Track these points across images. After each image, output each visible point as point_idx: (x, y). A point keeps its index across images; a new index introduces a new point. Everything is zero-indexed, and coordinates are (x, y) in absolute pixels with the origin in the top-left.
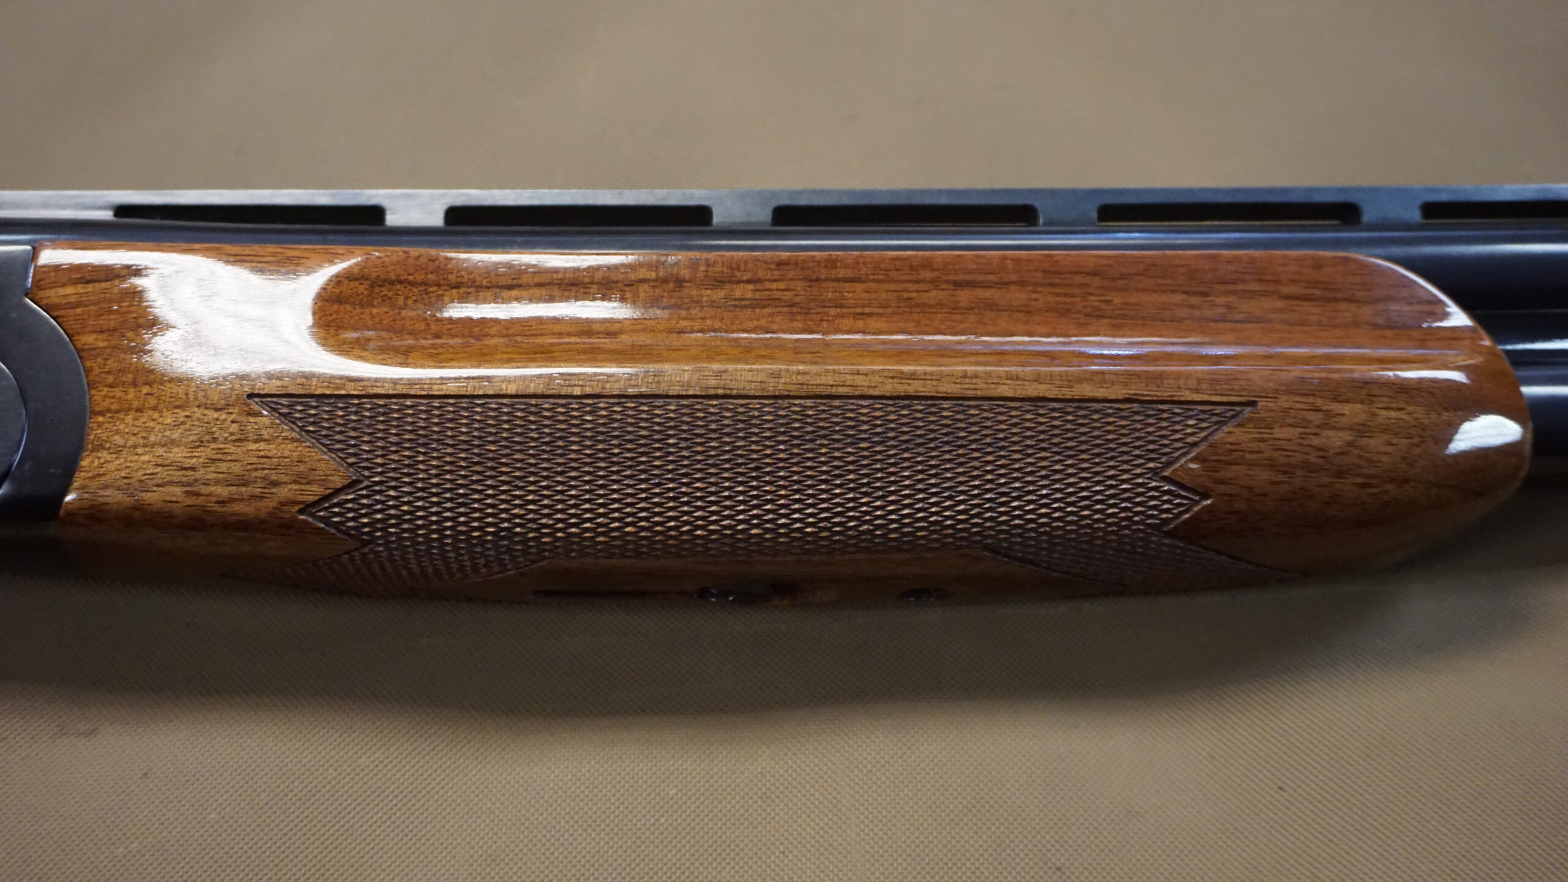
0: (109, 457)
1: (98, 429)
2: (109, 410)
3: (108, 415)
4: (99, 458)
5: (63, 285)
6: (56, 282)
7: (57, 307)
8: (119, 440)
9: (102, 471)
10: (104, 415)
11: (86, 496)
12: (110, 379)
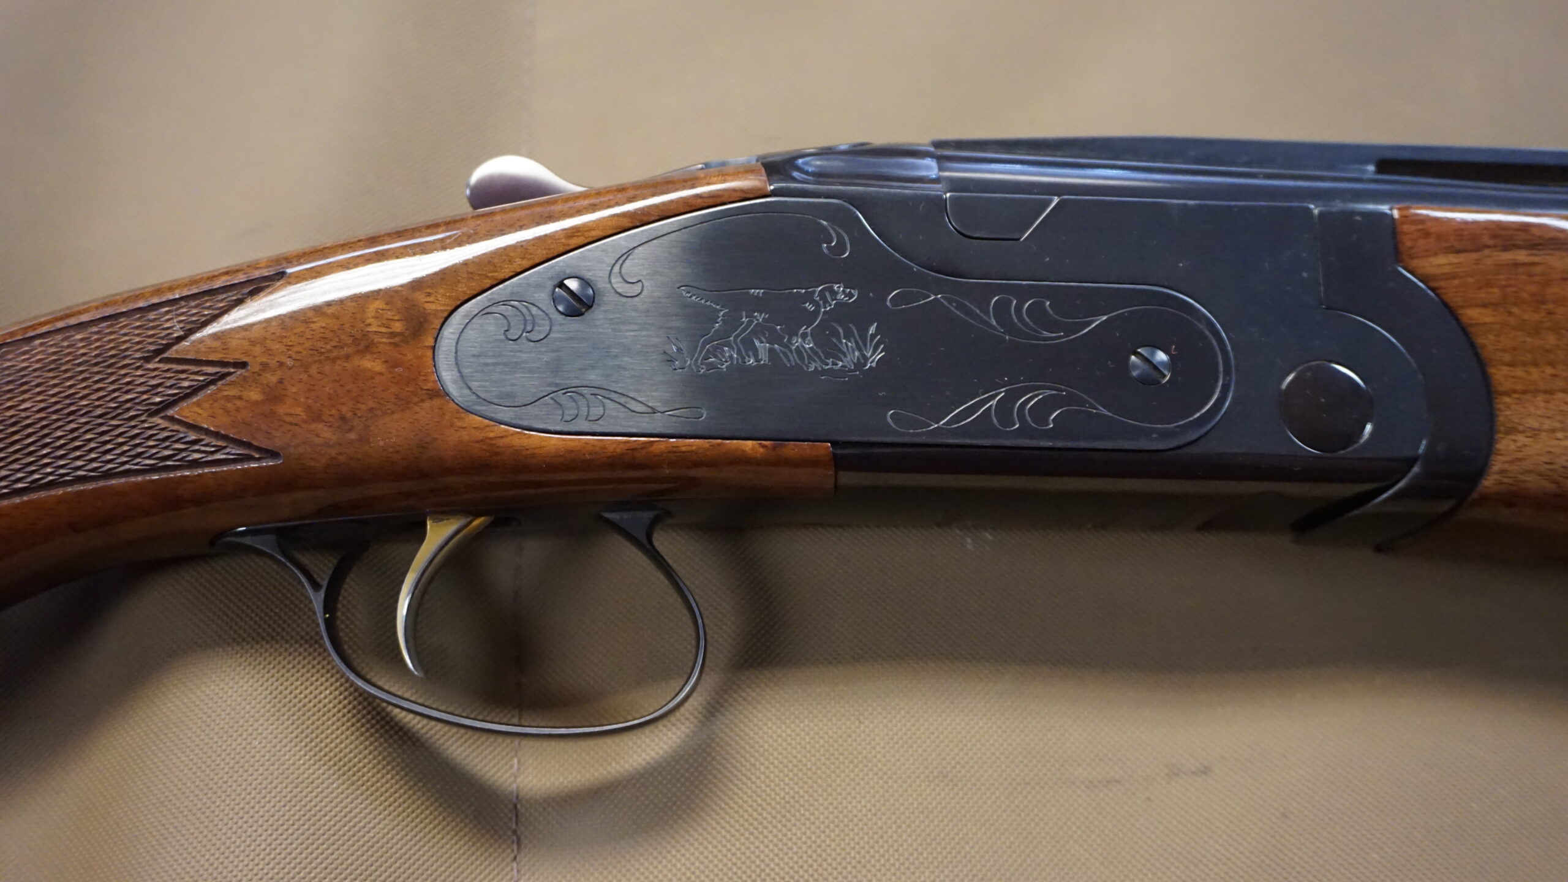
0: (1527, 441)
1: (1508, 410)
2: (1515, 392)
3: (1516, 396)
4: (1515, 441)
5: (1435, 254)
6: (1426, 251)
7: (1435, 278)
8: (1532, 422)
9: (1520, 455)
10: (1509, 396)
11: (1506, 480)
12: (1507, 357)
